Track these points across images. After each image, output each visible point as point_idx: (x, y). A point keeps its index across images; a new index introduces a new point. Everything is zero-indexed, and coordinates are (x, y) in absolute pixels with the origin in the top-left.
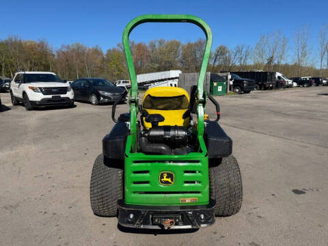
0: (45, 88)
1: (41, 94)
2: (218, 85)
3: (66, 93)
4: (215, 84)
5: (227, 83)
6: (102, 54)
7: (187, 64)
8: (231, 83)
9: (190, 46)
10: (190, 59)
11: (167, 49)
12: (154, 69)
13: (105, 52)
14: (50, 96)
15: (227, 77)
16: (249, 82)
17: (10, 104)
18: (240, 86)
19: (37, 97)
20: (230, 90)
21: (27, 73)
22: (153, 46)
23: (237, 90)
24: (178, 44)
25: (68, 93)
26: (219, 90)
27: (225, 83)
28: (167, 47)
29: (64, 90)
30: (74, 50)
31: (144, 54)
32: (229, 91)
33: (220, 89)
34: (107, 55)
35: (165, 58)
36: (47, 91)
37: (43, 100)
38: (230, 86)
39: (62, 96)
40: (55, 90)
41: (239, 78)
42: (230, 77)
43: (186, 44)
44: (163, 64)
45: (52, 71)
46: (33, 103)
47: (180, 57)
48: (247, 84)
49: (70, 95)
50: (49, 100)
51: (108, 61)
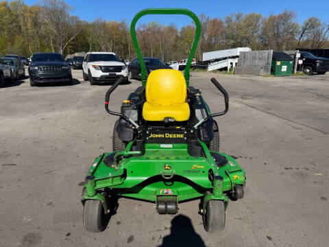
0: (104, 67)
1: (100, 71)
2: (282, 65)
3: (120, 71)
4: (278, 63)
5: (294, 63)
6: (177, 32)
7: (267, 39)
8: (301, 62)
9: (272, 19)
10: (270, 34)
11: (245, 24)
12: (229, 45)
13: (179, 30)
14: (108, 74)
15: (295, 55)
16: (324, 61)
17: (81, 80)
18: (311, 66)
19: (97, 74)
20: (298, 70)
21: (93, 53)
22: (229, 20)
23: (308, 71)
24: (258, 18)
25: (122, 71)
26: (283, 70)
27: (291, 62)
28: (245, 22)
29: (119, 69)
30: (150, 28)
31: (219, 30)
32: (295, 71)
33: (284, 68)
34: (181, 33)
35: (242, 34)
36: (106, 69)
37: (102, 77)
38: (298, 65)
39: (117, 74)
40: (112, 68)
41: (312, 56)
42: (298, 55)
43: (268, 17)
44: (239, 40)
45: (112, 51)
46: (95, 78)
47: (259, 32)
48: (321, 64)
49: (124, 73)
50: (106, 77)
51: (182, 39)
